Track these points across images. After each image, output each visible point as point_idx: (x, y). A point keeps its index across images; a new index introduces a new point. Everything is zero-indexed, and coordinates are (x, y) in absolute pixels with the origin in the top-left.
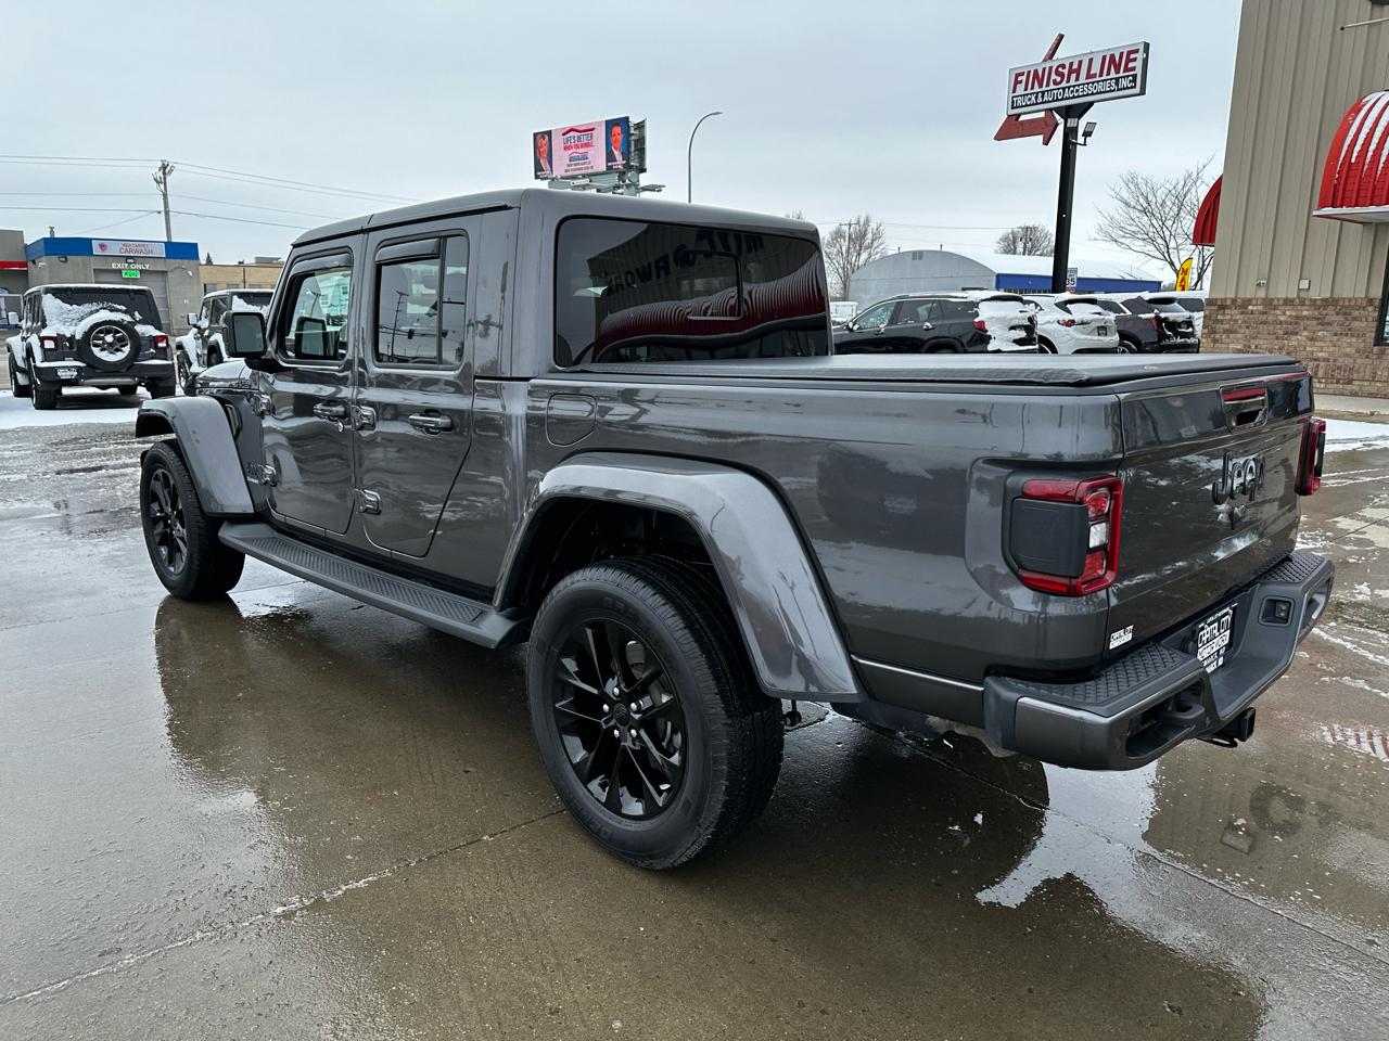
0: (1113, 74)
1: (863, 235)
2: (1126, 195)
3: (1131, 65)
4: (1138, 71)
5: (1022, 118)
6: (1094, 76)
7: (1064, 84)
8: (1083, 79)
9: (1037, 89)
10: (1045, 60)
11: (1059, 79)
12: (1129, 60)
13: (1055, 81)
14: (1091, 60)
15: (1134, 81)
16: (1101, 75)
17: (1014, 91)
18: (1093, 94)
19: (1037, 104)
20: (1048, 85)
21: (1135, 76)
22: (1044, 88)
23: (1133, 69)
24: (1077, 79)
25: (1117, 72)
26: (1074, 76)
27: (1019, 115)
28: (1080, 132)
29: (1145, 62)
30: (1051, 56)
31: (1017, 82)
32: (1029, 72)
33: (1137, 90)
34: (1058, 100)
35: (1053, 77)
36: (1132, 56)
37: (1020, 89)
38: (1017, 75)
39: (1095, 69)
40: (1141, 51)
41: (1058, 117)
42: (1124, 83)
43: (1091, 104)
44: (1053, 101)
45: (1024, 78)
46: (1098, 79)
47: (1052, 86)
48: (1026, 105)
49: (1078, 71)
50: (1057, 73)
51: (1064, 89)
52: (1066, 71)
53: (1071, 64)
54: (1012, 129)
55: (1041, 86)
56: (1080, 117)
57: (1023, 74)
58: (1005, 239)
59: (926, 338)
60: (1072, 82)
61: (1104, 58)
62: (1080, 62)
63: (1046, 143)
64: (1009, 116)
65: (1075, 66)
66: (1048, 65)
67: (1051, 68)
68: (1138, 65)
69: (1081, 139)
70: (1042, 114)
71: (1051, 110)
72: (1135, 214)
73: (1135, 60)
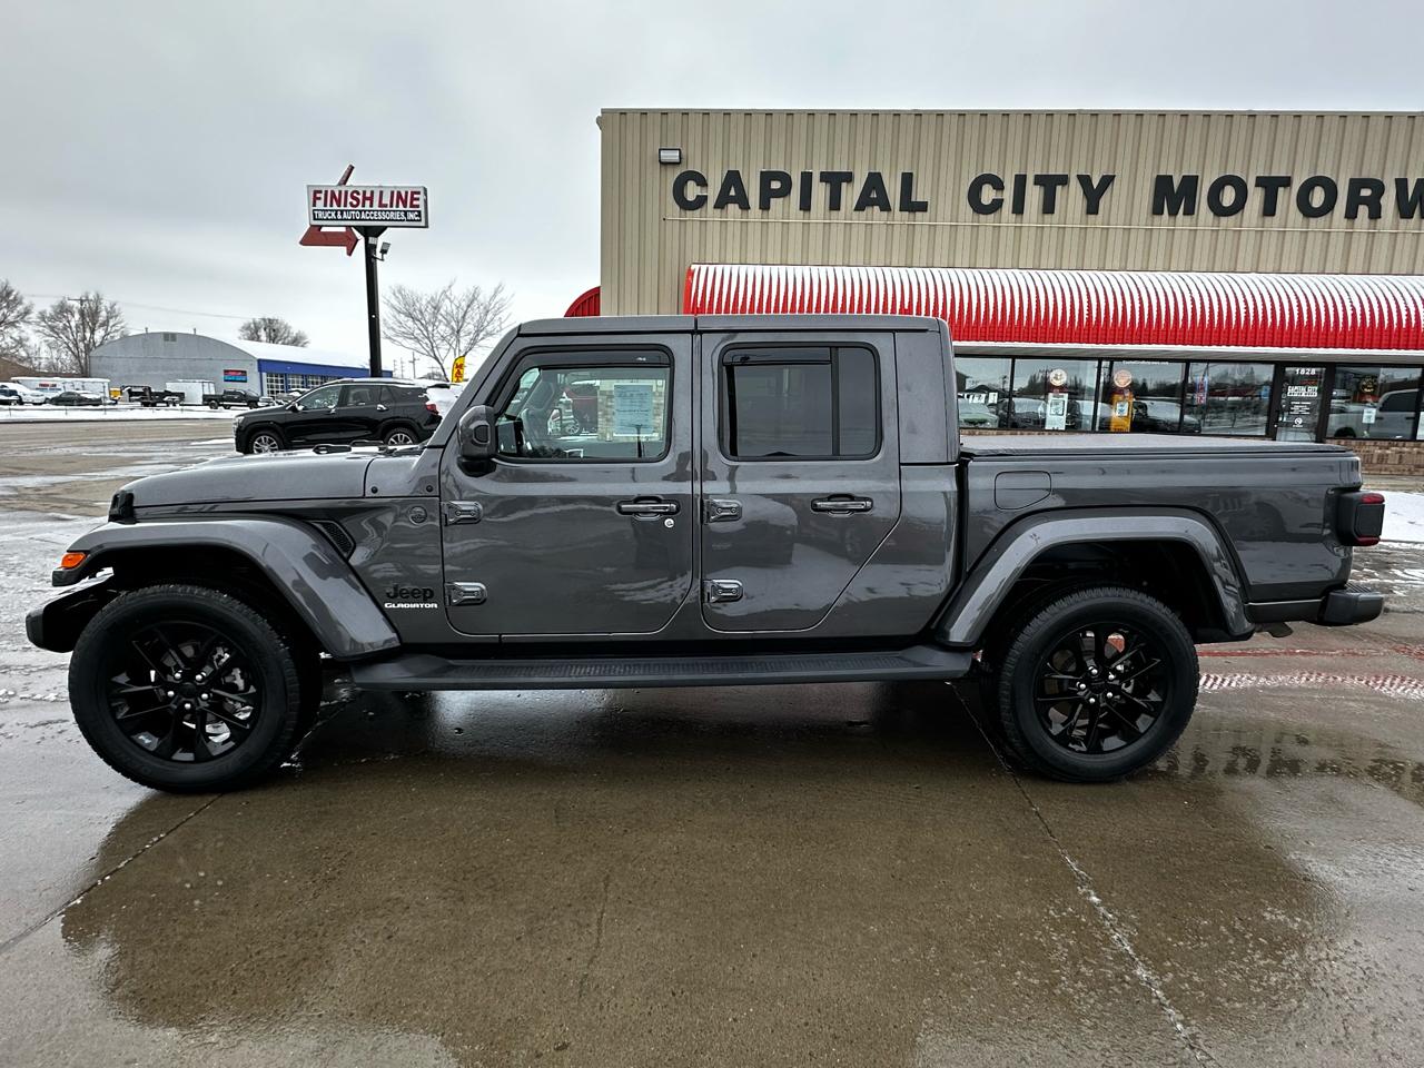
0: (401, 207)
1: (95, 314)
2: (395, 302)
3: (415, 203)
4: (422, 209)
5: (324, 229)
6: (386, 206)
7: (360, 208)
8: (376, 207)
9: (335, 207)
10: (340, 184)
11: (355, 203)
12: (413, 199)
13: (351, 204)
14: (381, 193)
15: (419, 215)
16: (391, 206)
17: (314, 205)
18: (386, 220)
19: (337, 220)
20: (345, 206)
21: (419, 212)
22: (342, 208)
23: (418, 206)
24: (371, 206)
25: (405, 206)
26: (368, 203)
27: (321, 227)
28: (378, 250)
29: (426, 201)
30: (344, 181)
31: (316, 199)
32: (326, 192)
33: (423, 224)
34: (356, 220)
35: (350, 200)
36: (415, 196)
37: (320, 205)
38: (316, 192)
39: (386, 200)
40: (422, 193)
41: (358, 234)
42: (411, 216)
43: (384, 228)
44: (352, 220)
45: (322, 196)
46: (389, 208)
47: (349, 207)
48: (327, 219)
49: (371, 199)
50: (353, 197)
51: (360, 211)
52: (360, 197)
53: (364, 192)
54: (314, 237)
55: (339, 206)
56: (377, 236)
57: (320, 192)
58: (247, 328)
59: (380, 419)
60: (367, 207)
61: (392, 193)
62: (372, 193)
63: (350, 253)
64: (312, 226)
65: (368, 195)
66: (343, 189)
67: (346, 192)
68: (421, 203)
69: (379, 255)
70: (343, 230)
71: (350, 226)
72: (402, 318)
73: (418, 199)
